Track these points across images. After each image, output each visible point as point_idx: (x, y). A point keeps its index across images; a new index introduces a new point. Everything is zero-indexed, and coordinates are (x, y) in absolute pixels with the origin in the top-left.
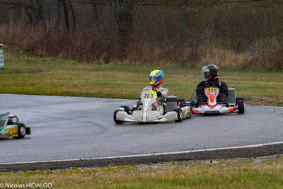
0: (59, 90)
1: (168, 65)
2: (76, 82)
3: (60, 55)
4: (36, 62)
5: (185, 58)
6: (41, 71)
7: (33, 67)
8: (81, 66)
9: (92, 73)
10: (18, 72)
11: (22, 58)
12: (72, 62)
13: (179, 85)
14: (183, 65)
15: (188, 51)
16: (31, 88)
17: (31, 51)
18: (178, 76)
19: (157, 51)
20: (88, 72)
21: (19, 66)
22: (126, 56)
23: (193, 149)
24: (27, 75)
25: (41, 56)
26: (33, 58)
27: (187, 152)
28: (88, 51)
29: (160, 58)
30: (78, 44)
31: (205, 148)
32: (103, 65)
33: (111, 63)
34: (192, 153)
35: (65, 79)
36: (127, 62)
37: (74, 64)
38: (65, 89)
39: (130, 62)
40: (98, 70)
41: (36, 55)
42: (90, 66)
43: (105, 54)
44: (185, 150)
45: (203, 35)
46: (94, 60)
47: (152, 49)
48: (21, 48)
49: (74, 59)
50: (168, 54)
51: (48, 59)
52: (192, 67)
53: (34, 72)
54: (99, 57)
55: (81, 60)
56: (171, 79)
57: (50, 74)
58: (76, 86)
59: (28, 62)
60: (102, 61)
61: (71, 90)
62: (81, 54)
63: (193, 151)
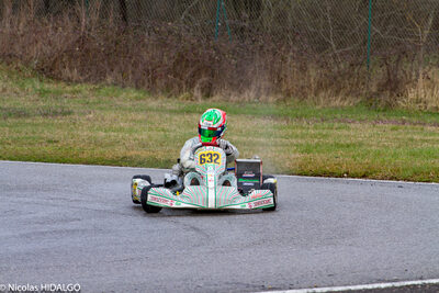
0: (109, 153)
1: (337, 102)
2: (144, 136)
3: (109, 79)
4: (57, 95)
5: (374, 89)
6: (70, 113)
7: (53, 104)
8: (153, 103)
9: (175, 117)
10: (21, 114)
11: (28, 86)
12: (133, 94)
13: (361, 144)
14: (370, 103)
15: (379, 74)
16: (49, 149)
17: (48, 71)
18: (359, 125)
19: (313, 73)
20: (168, 116)
21: (23, 103)
22: (248, 84)
23: (396, 281)
24: (40, 120)
25: (69, 81)
26: (52, 86)
27: (383, 285)
28: (169, 72)
29: (320, 86)
30: (146, 57)
31: (421, 279)
32: (201, 101)
33: (217, 97)
34: (394, 288)
35: (121, 129)
36: (250, 95)
37: (137, 99)
38: (120, 151)
39: (258, 97)
40: (188, 112)
41: (58, 80)
42: (172, 104)
43: (204, 79)
44: (379, 281)
45: (411, 40)
46: (180, 91)
47: (303, 69)
48: (27, 64)
49: (137, 88)
50: (335, 78)
51: (85, 88)
52: (389, 107)
53: (55, 114)
54: (191, 86)
55: (152, 91)
56: (345, 132)
57: (88, 119)
58: (144, 146)
59: (42, 93)
60: (197, 93)
61: (132, 153)
62: (154, 79)
63: (397, 284)
